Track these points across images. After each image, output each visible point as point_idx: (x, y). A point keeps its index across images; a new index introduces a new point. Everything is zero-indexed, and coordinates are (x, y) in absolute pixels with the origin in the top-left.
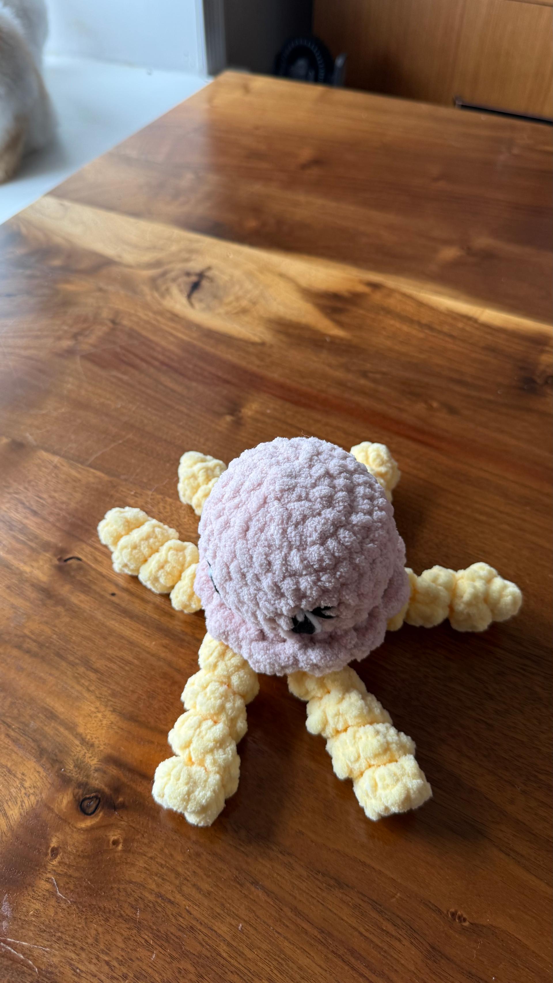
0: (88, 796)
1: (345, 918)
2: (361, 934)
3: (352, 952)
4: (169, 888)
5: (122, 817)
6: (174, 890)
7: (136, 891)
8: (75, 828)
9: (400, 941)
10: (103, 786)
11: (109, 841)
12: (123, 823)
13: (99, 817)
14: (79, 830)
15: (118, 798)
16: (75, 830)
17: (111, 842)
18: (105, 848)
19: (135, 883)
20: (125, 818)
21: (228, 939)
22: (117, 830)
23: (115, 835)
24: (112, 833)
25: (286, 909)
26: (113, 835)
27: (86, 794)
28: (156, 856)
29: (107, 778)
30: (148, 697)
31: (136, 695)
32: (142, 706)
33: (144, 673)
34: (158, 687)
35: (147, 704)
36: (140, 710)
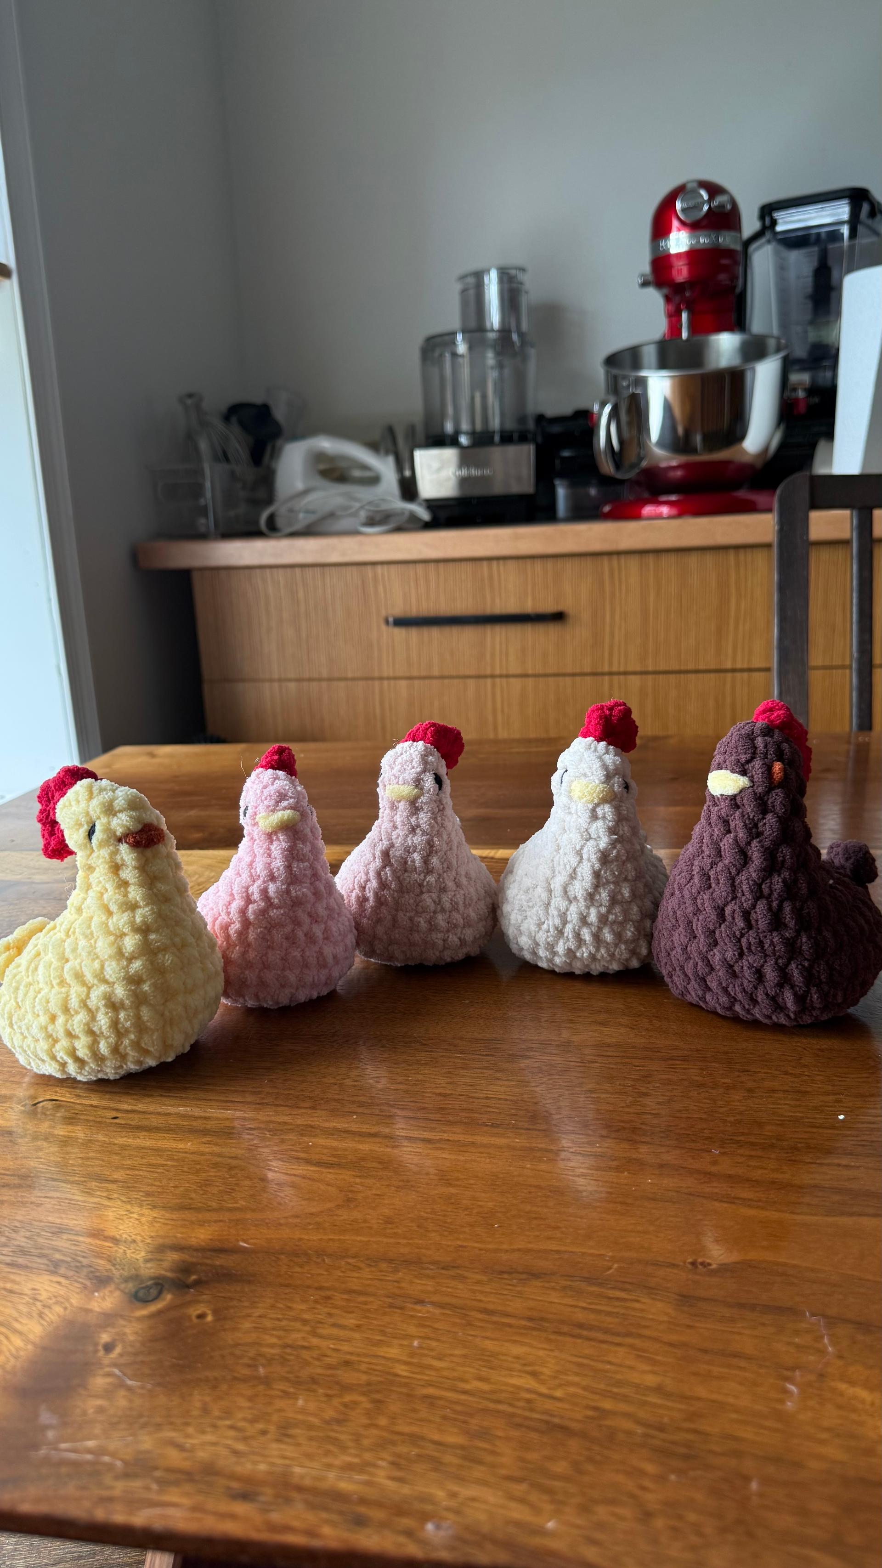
0: (143, 1286)
1: (556, 1301)
2: (584, 1308)
3: (581, 1326)
4: (299, 1336)
5: (202, 1292)
6: (307, 1336)
7: (249, 1351)
8: (133, 1317)
9: (638, 1301)
10: (163, 1272)
11: (190, 1316)
12: (205, 1297)
13: (168, 1299)
14: (139, 1318)
15: (190, 1277)
16: (133, 1319)
17: (194, 1317)
18: (187, 1325)
20: (207, 1292)
21: (405, 1358)
22: (200, 1305)
23: (198, 1310)
24: (192, 1310)
25: (473, 1313)
26: (194, 1311)
27: (140, 1285)
28: (266, 1314)
29: (166, 1264)
30: (200, 1187)
31: (182, 1189)
32: (193, 1195)
33: (185, 1169)
34: (211, 1176)
35: (201, 1192)
36: (191, 1199)
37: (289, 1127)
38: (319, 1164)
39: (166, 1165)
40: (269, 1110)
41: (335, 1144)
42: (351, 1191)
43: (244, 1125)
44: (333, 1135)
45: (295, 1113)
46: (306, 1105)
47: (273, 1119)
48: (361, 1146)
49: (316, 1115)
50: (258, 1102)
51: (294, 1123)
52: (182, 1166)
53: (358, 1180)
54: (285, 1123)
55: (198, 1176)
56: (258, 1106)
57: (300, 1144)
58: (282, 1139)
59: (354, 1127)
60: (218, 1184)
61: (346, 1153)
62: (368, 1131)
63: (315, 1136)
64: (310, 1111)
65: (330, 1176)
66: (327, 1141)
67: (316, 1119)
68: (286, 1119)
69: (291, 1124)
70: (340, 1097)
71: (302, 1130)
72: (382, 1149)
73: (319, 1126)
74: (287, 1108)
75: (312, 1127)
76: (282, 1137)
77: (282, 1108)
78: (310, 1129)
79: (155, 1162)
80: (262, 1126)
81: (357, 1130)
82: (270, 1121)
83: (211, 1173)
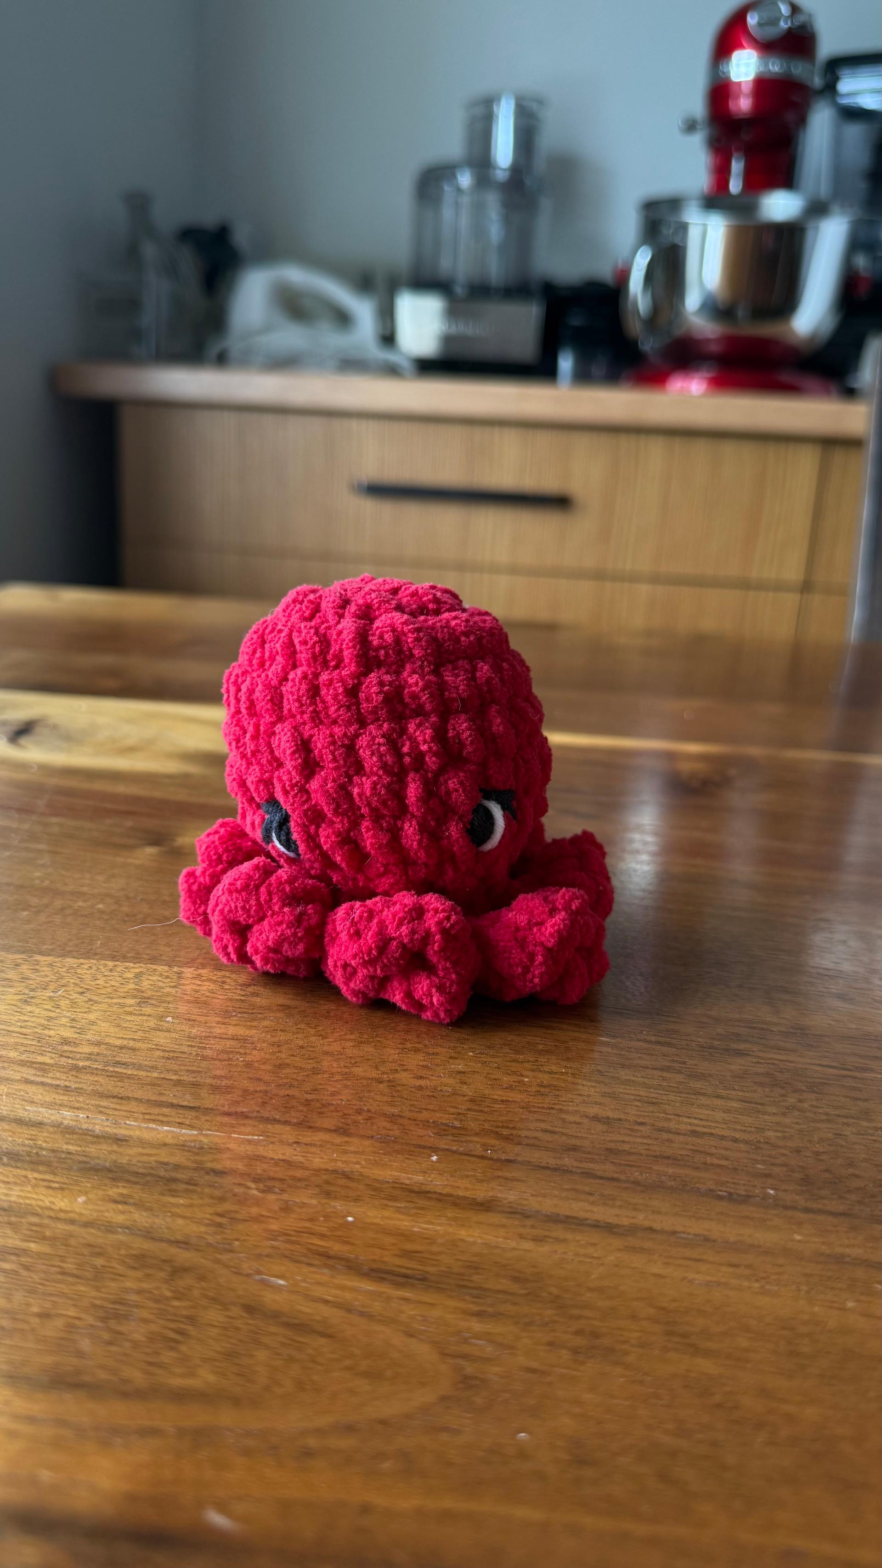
30: (104, 1319)
33: (69, 1266)
34: (127, 1290)
37: (299, 1173)
38: (378, 1274)
39: (25, 1252)
40: (248, 1129)
41: (405, 1223)
42: (465, 1357)
43: (201, 1162)
44: (394, 1198)
45: (308, 1140)
46: (328, 1123)
47: (261, 1151)
48: (463, 1233)
49: (352, 1149)
50: (226, 1109)
51: (306, 1163)
52: (63, 1259)
53: (477, 1326)
54: (289, 1163)
55: (97, 1289)
56: (226, 1119)
57: (327, 1217)
58: (286, 1202)
59: (438, 1183)
60: (145, 1314)
61: (435, 1249)
62: (468, 1194)
63: (357, 1199)
64: (338, 1140)
65: (410, 1311)
66: (386, 1213)
67: (352, 1158)
68: (288, 1153)
69: (301, 1166)
70: (396, 1111)
71: (327, 1183)
72: (513, 1244)
73: (361, 1174)
74: (288, 1128)
75: (347, 1176)
76: (285, 1196)
77: (280, 1128)
78: (343, 1182)
80: (240, 1166)
81: (445, 1191)
82: (258, 1156)
83: (129, 1284)
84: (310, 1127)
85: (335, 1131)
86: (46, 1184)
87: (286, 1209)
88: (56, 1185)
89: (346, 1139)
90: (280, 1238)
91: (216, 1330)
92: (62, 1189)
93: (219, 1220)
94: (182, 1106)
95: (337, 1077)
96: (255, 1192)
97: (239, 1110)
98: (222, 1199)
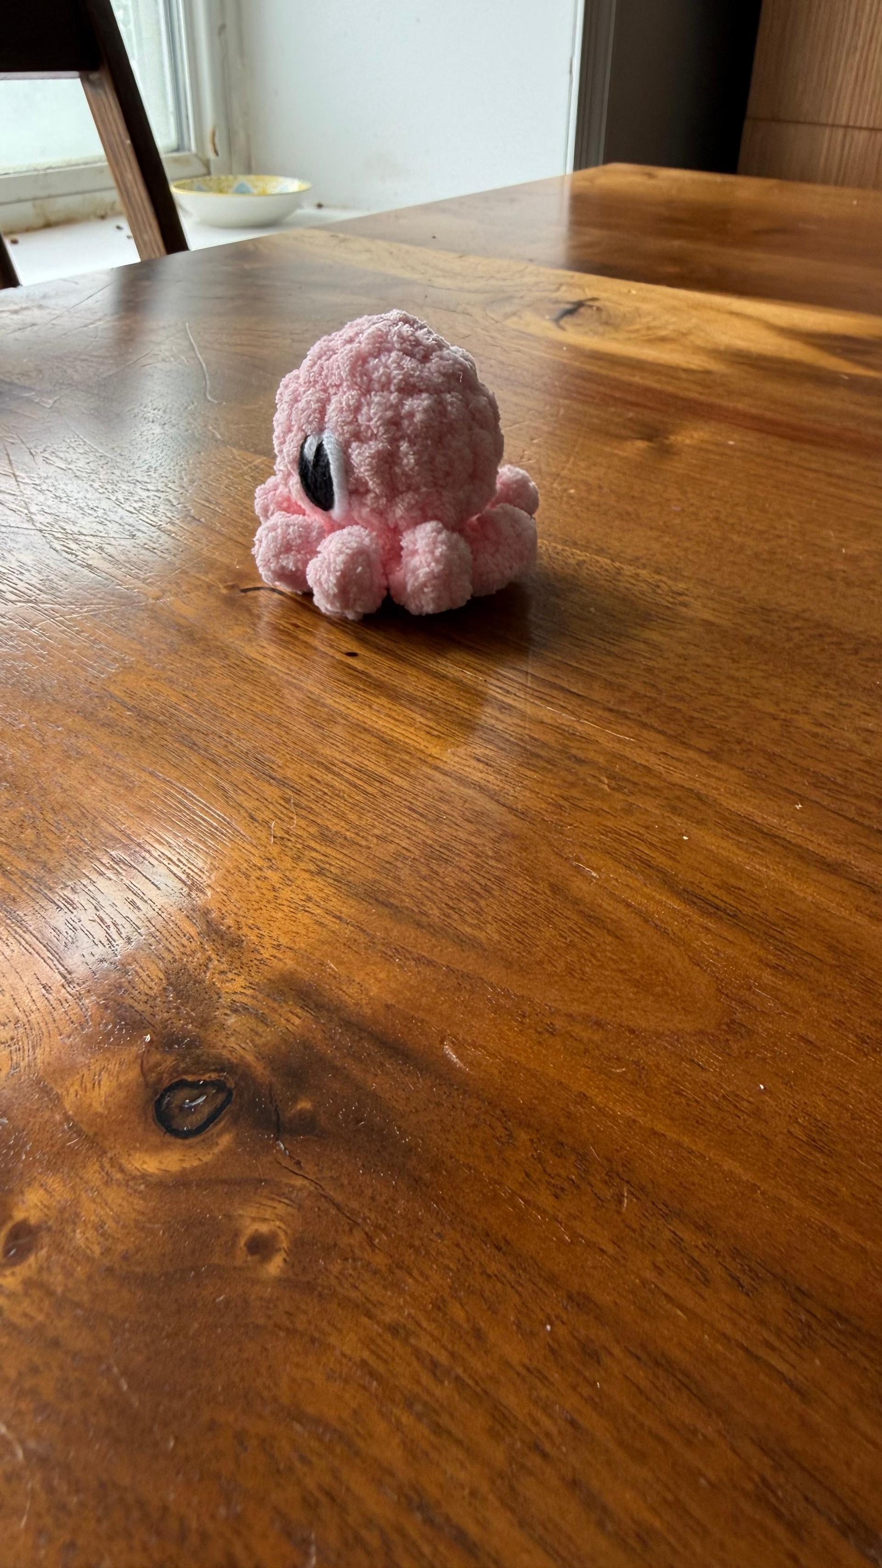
0: (190, 1078)
4: (462, 1476)
5: (298, 1163)
6: (484, 1488)
7: (314, 1459)
8: (122, 1170)
10: (250, 1058)
11: (236, 1234)
12: (299, 1182)
13: (216, 1150)
14: (132, 1179)
15: (295, 1100)
16: (119, 1176)
17: (242, 1241)
18: (216, 1260)
19: (317, 1421)
20: (309, 1168)
22: (275, 1204)
23: (264, 1220)
24: (251, 1211)
26: (254, 1219)
27: (186, 1072)
28: (411, 1326)
29: (268, 1036)
30: (428, 857)
31: (392, 848)
32: (404, 873)
33: (417, 804)
34: (457, 839)
35: (424, 871)
36: (397, 879)
37: (653, 783)
38: (689, 896)
39: (387, 781)
40: (624, 729)
41: (739, 857)
42: (742, 1002)
43: (566, 746)
44: (739, 833)
45: (676, 754)
46: (703, 744)
47: (627, 752)
48: (795, 886)
49: (716, 774)
50: (610, 705)
51: (665, 775)
52: (416, 797)
53: (767, 976)
54: (648, 770)
55: (433, 831)
56: (606, 714)
57: (663, 830)
58: (631, 804)
59: (792, 831)
60: (463, 864)
61: (758, 891)
62: (819, 851)
63: (701, 822)
64: (705, 761)
65: (706, 940)
66: (724, 844)
67: (713, 782)
68: (652, 761)
69: (659, 776)
70: (778, 750)
71: (678, 798)
72: (845, 913)
73: (715, 800)
74: (662, 738)
75: (699, 797)
76: (631, 799)
77: (653, 735)
78: (693, 802)
79: (372, 767)
80: (601, 760)
81: (798, 840)
82: (622, 756)
83: (462, 835)
84: (684, 743)
85: (706, 753)
86: (428, 729)
87: (629, 810)
88: (436, 733)
89: (715, 763)
90: (610, 835)
91: (517, 897)
92: (438, 737)
93: (562, 802)
94: (571, 692)
95: (732, 703)
96: (606, 787)
97: (624, 709)
98: (573, 785)
